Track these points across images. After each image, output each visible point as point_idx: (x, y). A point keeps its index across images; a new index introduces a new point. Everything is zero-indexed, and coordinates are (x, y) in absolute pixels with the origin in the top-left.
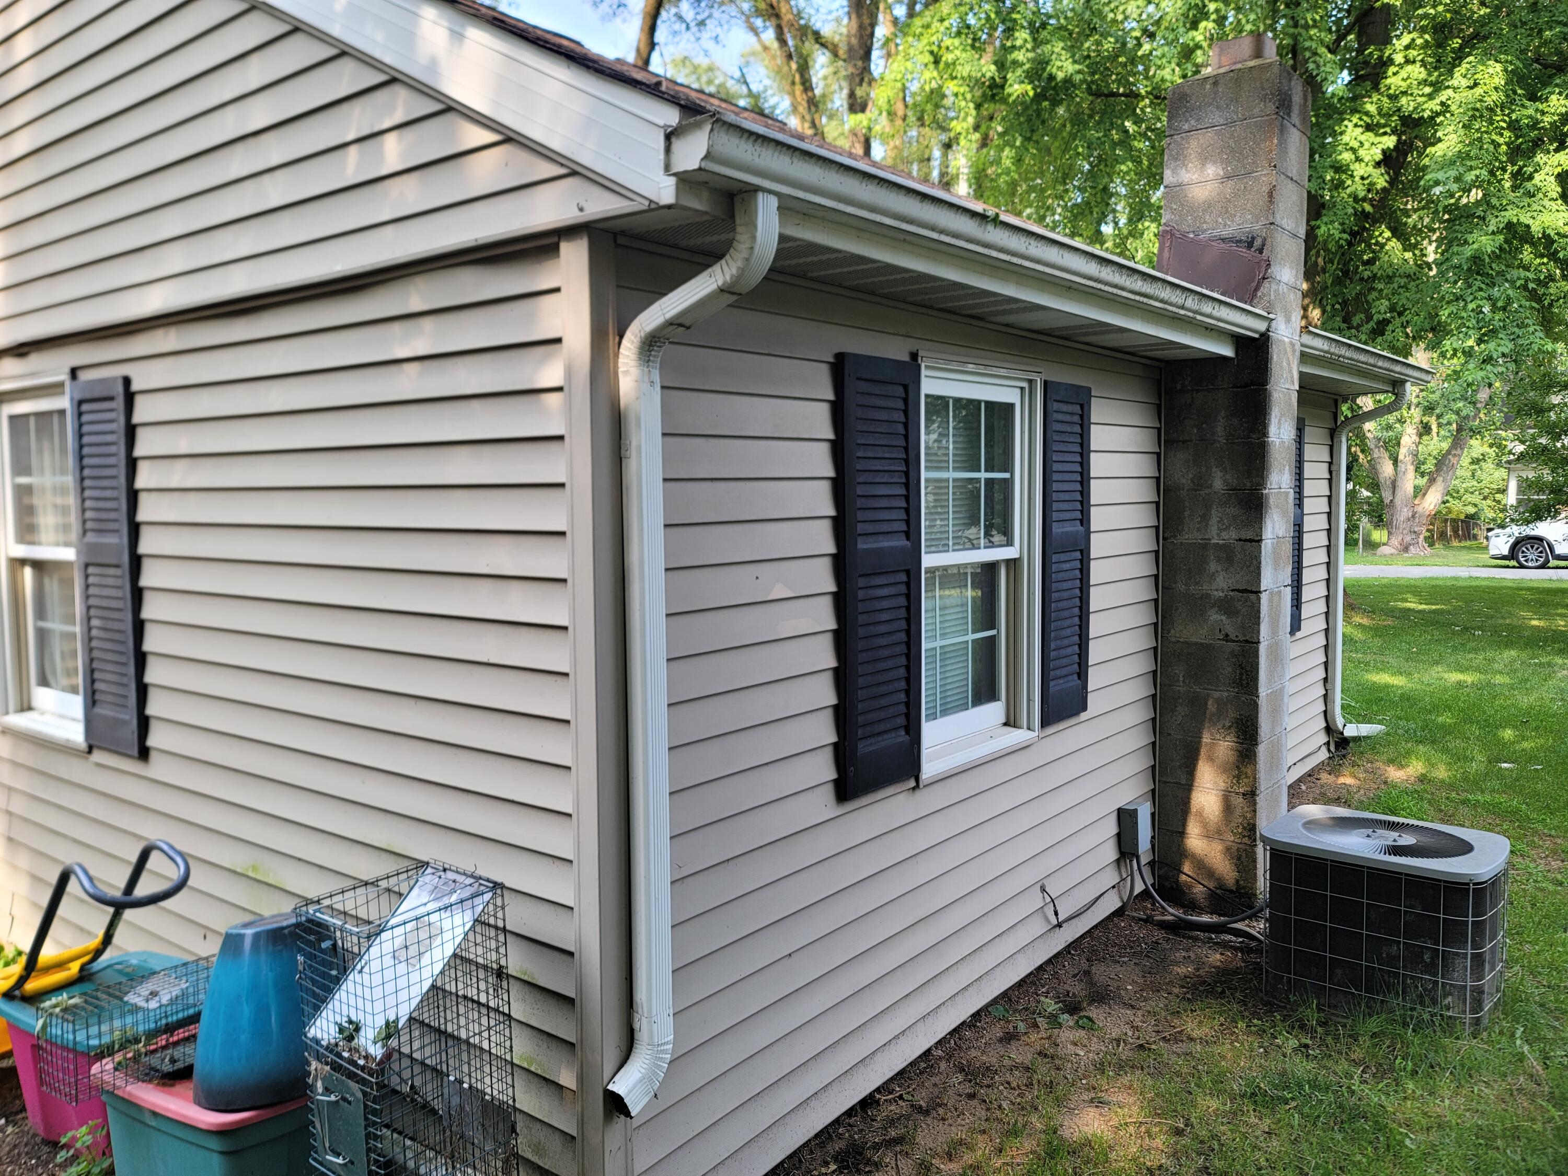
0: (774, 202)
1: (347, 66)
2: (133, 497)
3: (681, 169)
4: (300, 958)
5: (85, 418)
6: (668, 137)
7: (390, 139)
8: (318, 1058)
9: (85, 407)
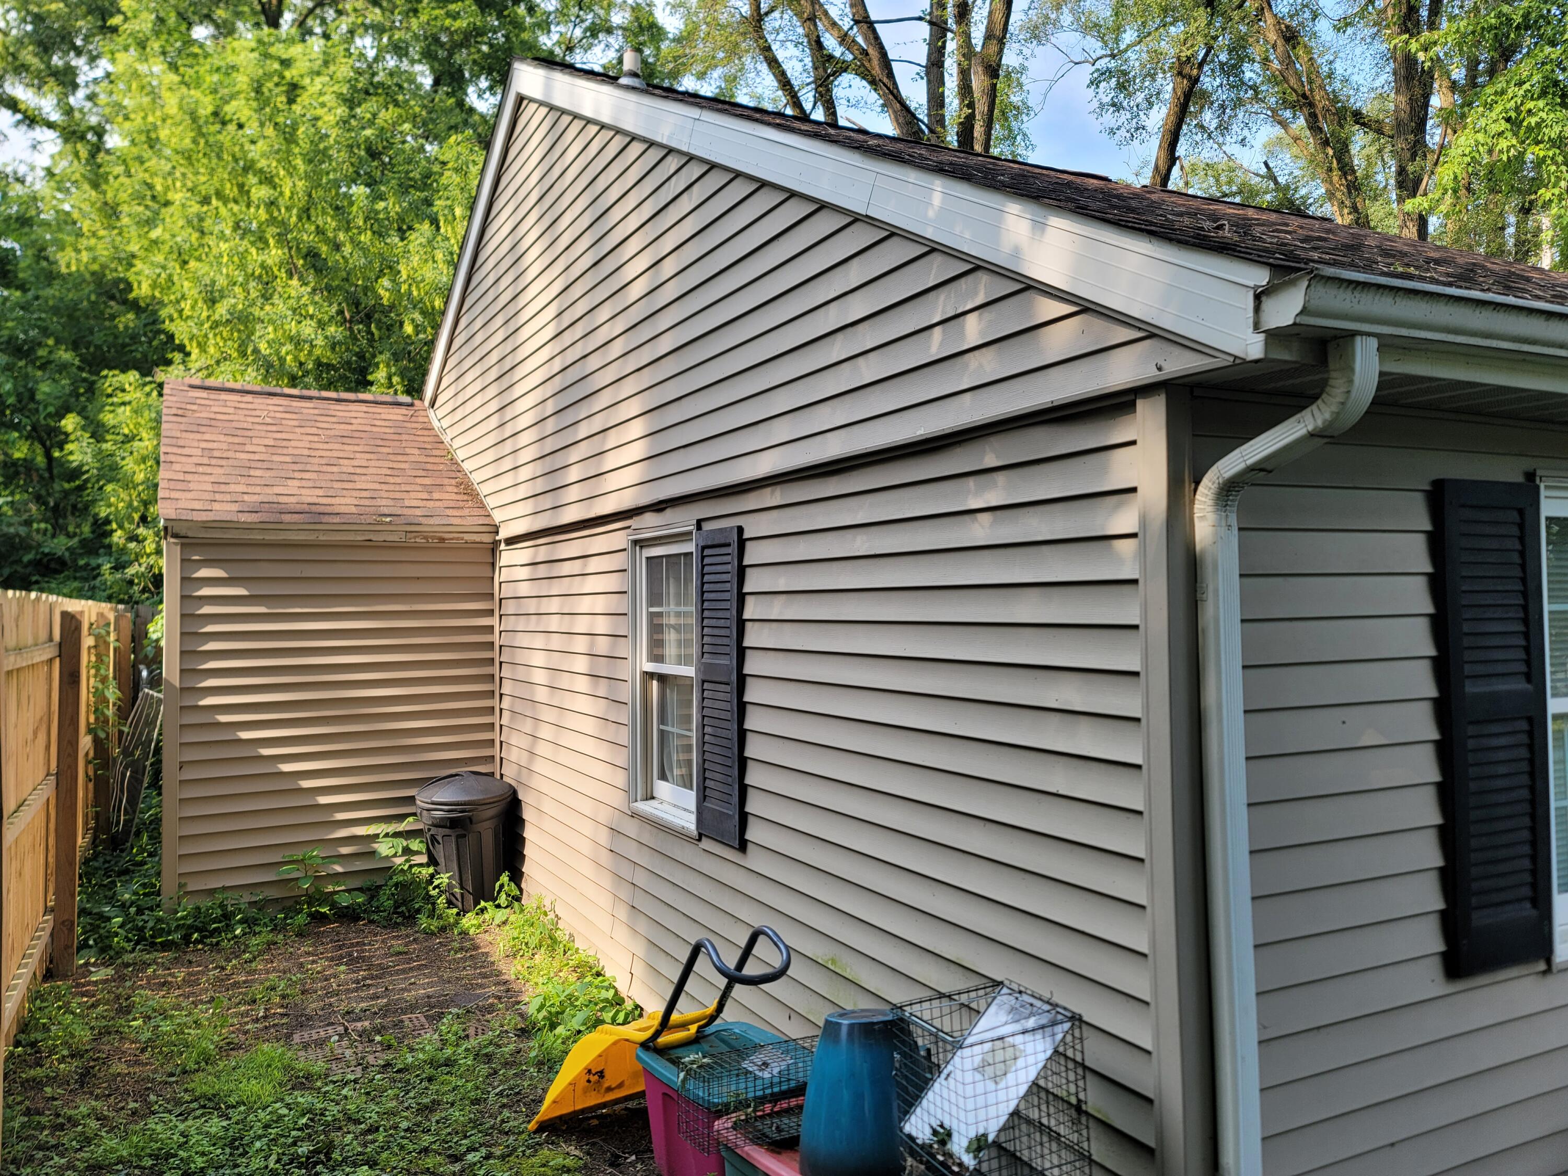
0: (1373, 343)
1: (936, 260)
2: (741, 624)
3: (1273, 325)
4: (897, 1056)
5: (706, 561)
6: (1258, 298)
7: (972, 319)
8: (913, 1154)
9: (707, 552)
